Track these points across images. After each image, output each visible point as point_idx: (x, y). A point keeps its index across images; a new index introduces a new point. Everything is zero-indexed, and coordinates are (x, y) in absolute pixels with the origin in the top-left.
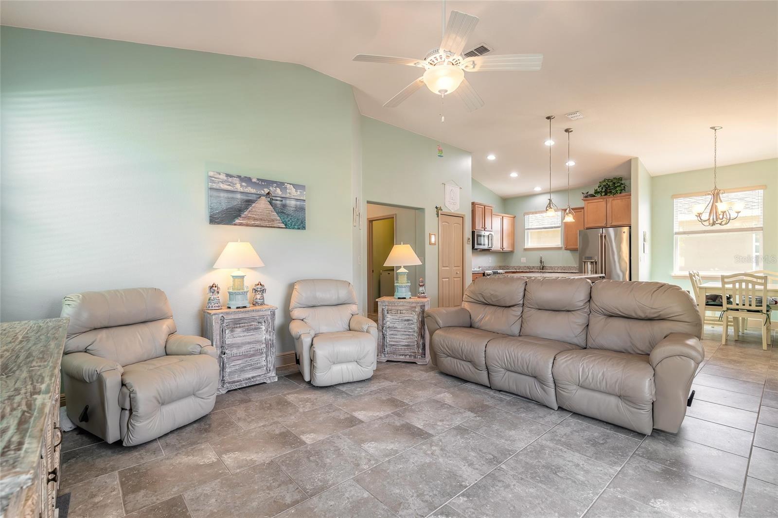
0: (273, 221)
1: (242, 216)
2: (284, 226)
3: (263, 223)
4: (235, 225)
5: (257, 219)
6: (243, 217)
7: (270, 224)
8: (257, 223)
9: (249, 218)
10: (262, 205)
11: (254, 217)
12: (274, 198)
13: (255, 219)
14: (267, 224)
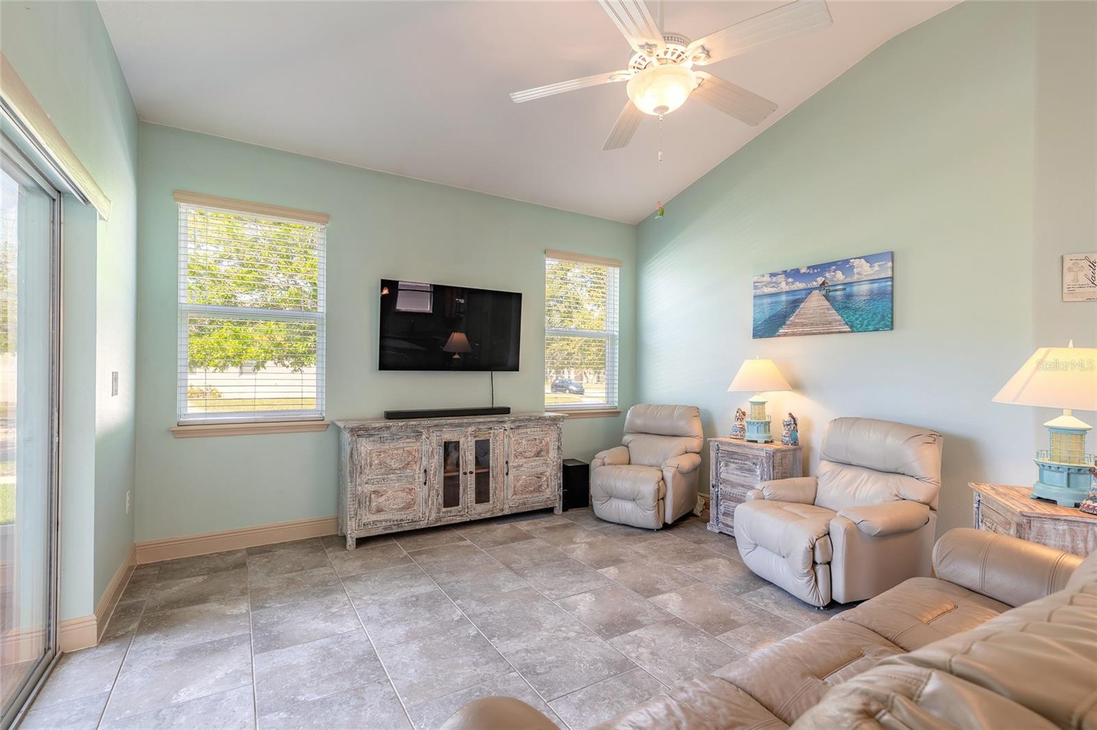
0: (830, 323)
1: (788, 323)
2: (849, 330)
3: (813, 329)
4: (779, 336)
5: (806, 325)
6: (788, 325)
7: (826, 328)
8: (807, 329)
9: (795, 325)
10: (816, 302)
11: (802, 323)
12: (831, 288)
13: (803, 325)
14: (820, 329)
